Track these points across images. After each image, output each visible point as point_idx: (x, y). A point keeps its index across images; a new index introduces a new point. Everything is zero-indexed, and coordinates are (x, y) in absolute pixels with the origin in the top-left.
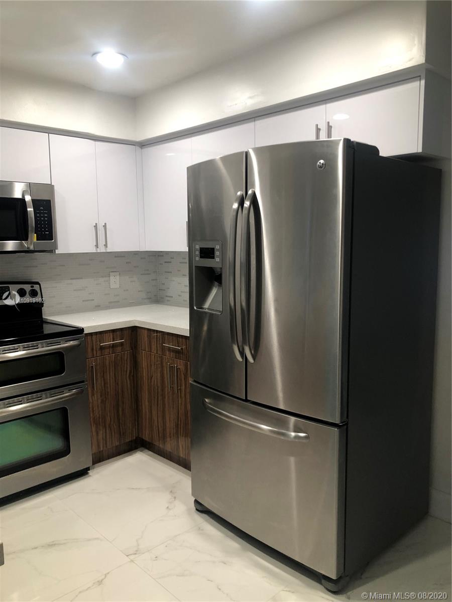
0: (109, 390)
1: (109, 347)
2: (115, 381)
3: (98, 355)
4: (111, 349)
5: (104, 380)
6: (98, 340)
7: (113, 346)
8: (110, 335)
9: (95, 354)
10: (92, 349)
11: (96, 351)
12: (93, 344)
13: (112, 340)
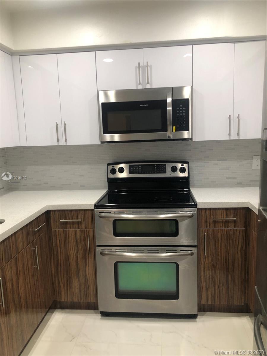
0: (220, 258)
1: (222, 222)
2: (226, 251)
3: (211, 226)
4: (224, 224)
5: (216, 248)
6: (212, 214)
7: (226, 222)
8: (223, 212)
9: (208, 225)
10: (206, 221)
11: (209, 223)
12: (206, 217)
13: (225, 216)
